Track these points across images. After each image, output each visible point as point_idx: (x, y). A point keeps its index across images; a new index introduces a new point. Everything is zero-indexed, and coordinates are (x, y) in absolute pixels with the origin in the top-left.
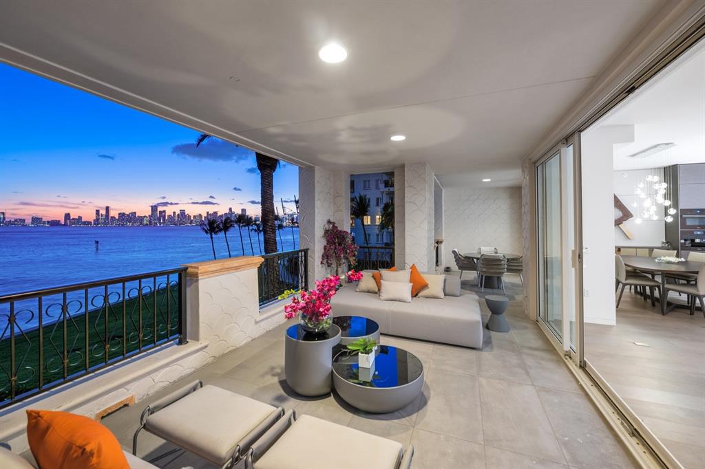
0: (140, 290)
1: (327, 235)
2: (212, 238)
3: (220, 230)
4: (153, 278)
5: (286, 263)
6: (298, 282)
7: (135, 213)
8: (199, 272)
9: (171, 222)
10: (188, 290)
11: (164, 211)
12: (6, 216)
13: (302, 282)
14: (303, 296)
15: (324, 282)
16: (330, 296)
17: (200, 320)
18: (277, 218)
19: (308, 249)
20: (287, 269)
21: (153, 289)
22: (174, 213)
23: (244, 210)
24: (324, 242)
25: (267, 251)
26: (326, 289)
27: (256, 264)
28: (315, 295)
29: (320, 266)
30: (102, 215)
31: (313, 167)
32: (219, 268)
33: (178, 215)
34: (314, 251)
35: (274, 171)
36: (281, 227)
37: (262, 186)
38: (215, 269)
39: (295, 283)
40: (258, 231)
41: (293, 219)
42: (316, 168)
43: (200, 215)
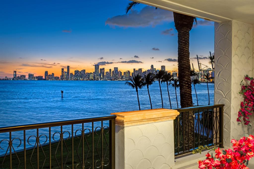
0: (83, 131)
1: (244, 91)
2: (137, 91)
3: (144, 84)
4: (91, 123)
5: (200, 117)
6: (213, 137)
7: (85, 70)
8: (125, 121)
9: (108, 77)
10: (116, 134)
11: (104, 69)
12: (17, 73)
13: (216, 138)
14: (218, 153)
15: (241, 141)
16: (248, 157)
17: (125, 162)
18: (193, 73)
19: (224, 105)
20: (202, 122)
21: (91, 131)
22: (110, 70)
23: (163, 67)
24: (241, 99)
25: (183, 105)
26: (244, 149)
27: (171, 117)
28: (231, 154)
29: (236, 123)
30: (65, 72)
31: (231, 21)
32: (140, 118)
33: (113, 71)
34: (229, 107)
35: (190, 29)
36: (196, 82)
37: (179, 44)
38: (137, 119)
39: (210, 137)
40: (175, 85)
41: (208, 75)
42: (234, 22)
43: (129, 71)
